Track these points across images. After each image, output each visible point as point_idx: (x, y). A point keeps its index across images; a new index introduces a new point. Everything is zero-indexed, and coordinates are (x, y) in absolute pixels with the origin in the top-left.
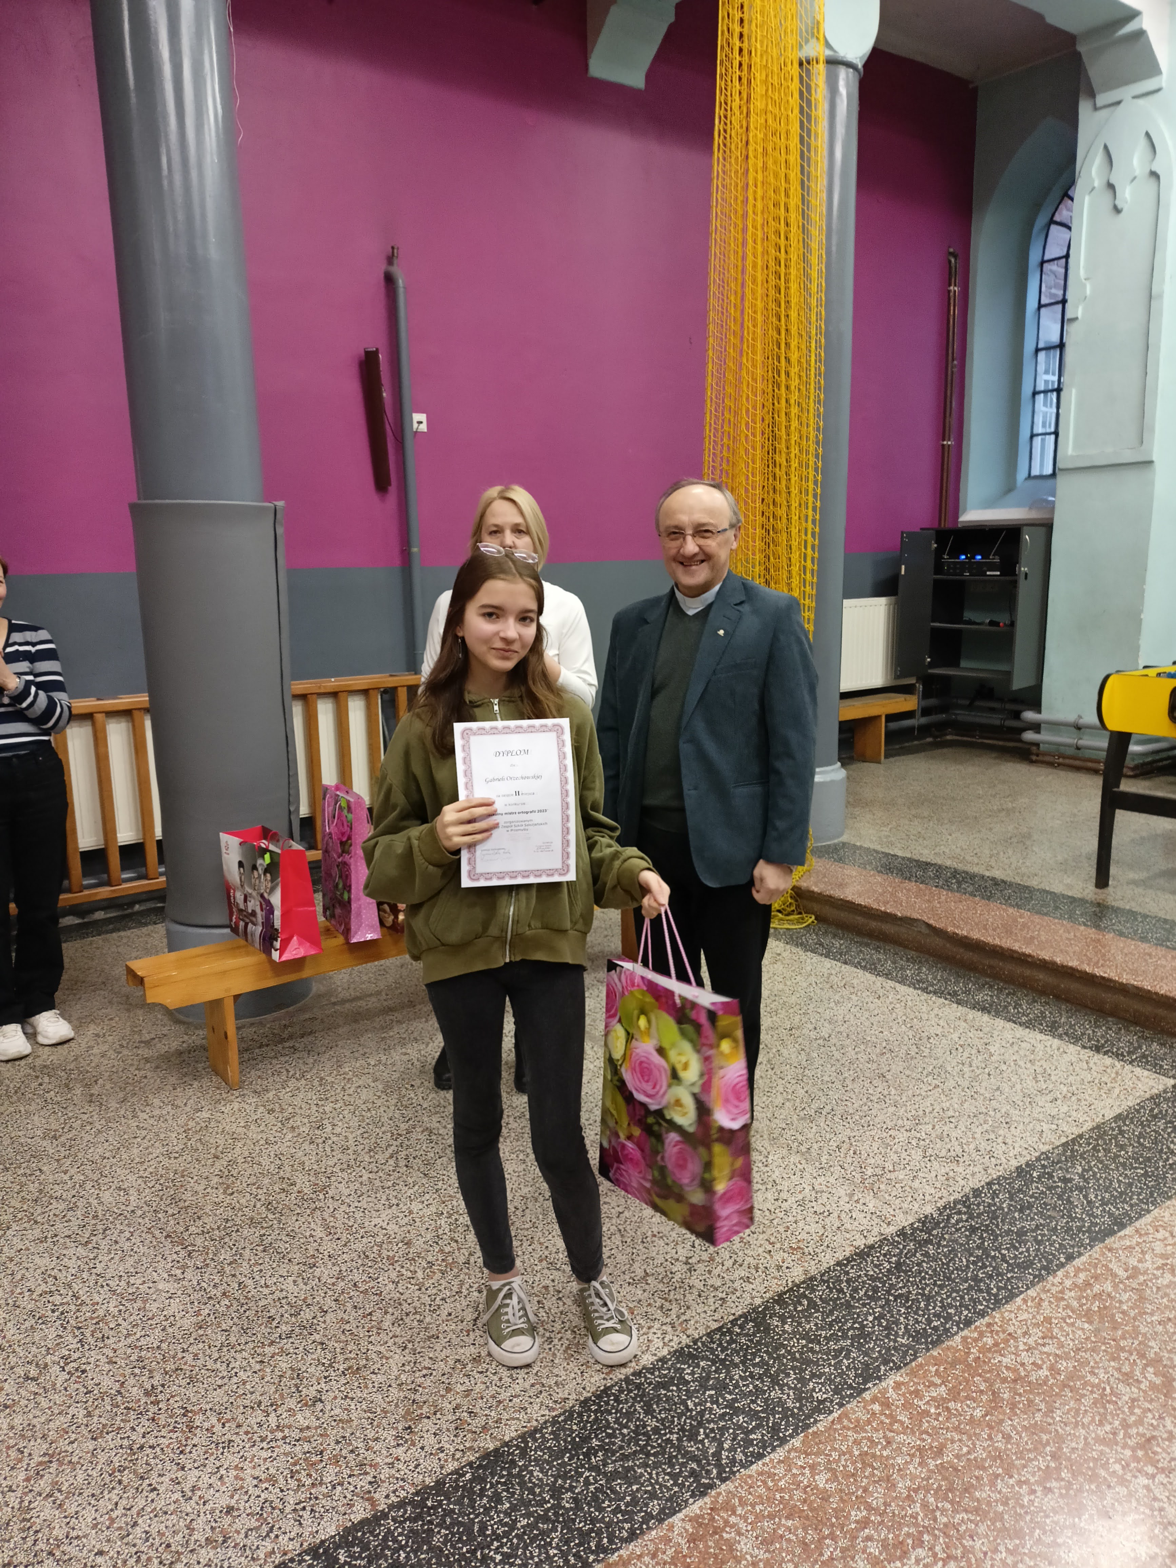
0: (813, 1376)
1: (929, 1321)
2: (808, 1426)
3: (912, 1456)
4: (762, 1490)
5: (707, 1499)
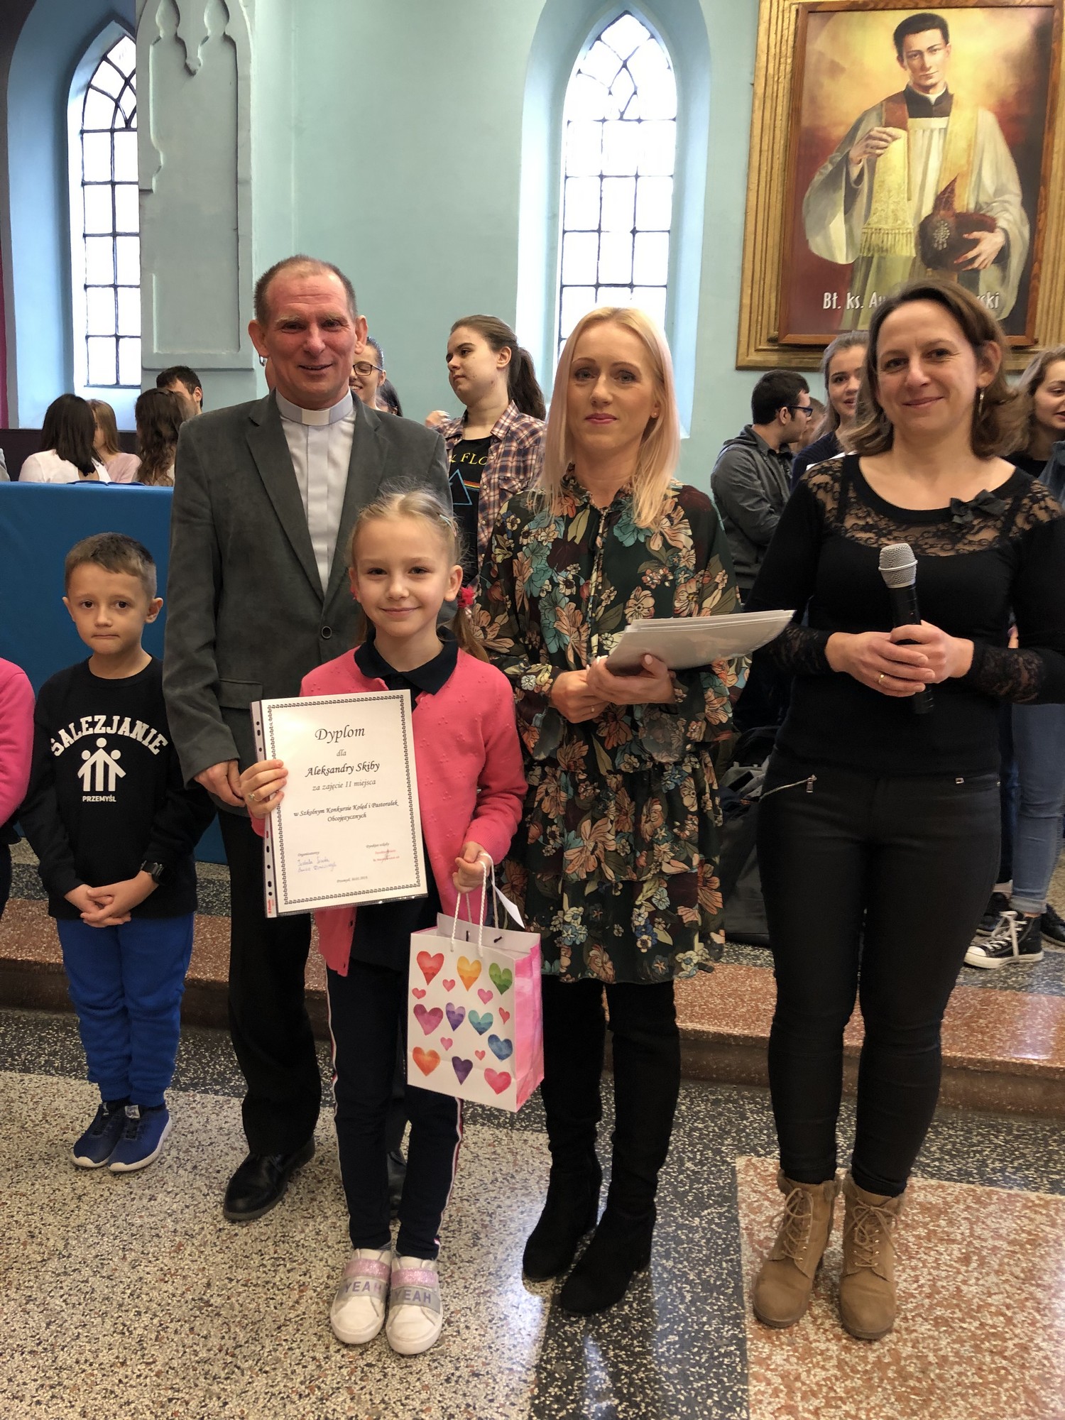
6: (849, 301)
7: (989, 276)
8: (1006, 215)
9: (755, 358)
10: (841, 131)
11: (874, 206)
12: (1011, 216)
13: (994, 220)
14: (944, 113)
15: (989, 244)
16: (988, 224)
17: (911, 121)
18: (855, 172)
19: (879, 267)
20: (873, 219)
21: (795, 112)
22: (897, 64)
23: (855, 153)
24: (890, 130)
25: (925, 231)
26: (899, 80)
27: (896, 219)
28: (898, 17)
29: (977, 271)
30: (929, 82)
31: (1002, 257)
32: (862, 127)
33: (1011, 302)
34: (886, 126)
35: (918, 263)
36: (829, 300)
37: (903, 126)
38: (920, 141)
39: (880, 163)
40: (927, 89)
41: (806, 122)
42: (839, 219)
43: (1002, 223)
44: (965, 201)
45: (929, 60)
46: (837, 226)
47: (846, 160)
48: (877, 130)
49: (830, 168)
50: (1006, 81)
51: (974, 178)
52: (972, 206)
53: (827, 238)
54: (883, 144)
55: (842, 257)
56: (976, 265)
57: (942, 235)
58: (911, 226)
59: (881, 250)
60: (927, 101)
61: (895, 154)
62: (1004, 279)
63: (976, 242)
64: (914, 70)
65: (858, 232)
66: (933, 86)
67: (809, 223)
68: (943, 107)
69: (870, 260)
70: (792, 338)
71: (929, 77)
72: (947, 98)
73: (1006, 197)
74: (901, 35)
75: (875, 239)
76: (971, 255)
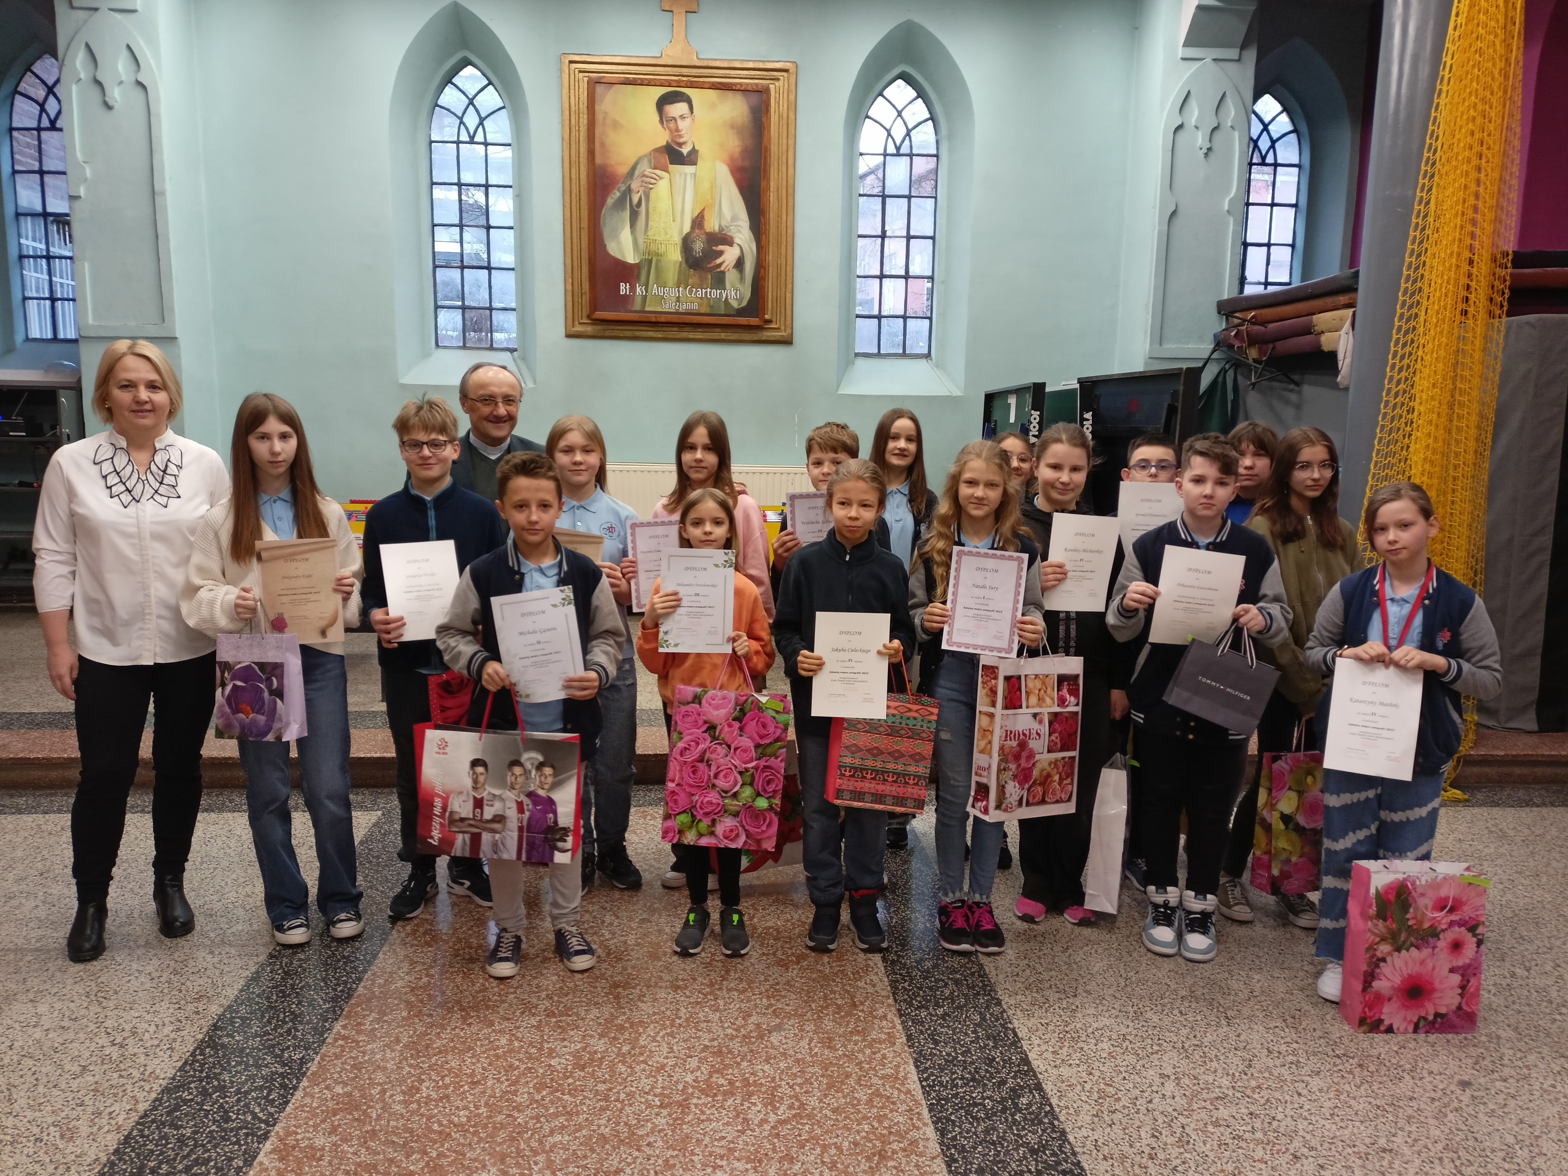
0: (283, 1051)
1: (336, 990)
2: (305, 1073)
3: (384, 1051)
4: (304, 1115)
5: (271, 1139)
6: (638, 289)
7: (731, 276)
8: (740, 235)
9: (579, 328)
10: (623, 170)
11: (650, 223)
12: (743, 236)
13: (732, 238)
14: (694, 163)
15: (730, 255)
16: (728, 241)
17: (672, 167)
18: (635, 200)
19: (657, 267)
20: (650, 233)
21: (591, 153)
22: (659, 125)
23: (635, 185)
24: (657, 171)
25: (687, 243)
26: (662, 138)
27: (666, 234)
28: (660, 91)
29: (723, 273)
30: (681, 140)
31: (739, 264)
32: (639, 167)
33: (748, 295)
34: (655, 168)
35: (684, 265)
36: (624, 289)
37: (666, 171)
38: (678, 181)
39: (652, 194)
40: (680, 145)
41: (598, 160)
42: (627, 229)
43: (737, 240)
44: (712, 225)
45: (682, 124)
46: (626, 235)
47: (629, 190)
48: (649, 171)
49: (618, 194)
50: (734, 144)
51: (717, 208)
52: (717, 229)
53: (619, 244)
54: (653, 181)
55: (631, 258)
56: (722, 269)
57: (698, 246)
58: (677, 240)
59: (658, 254)
60: (681, 154)
61: (662, 188)
62: (742, 279)
63: (721, 253)
64: (671, 131)
65: (641, 241)
66: (684, 143)
67: (606, 232)
68: (691, 159)
69: (650, 261)
70: (599, 314)
71: (681, 136)
72: (694, 152)
73: (739, 223)
74: (663, 103)
75: (653, 247)
76: (718, 261)
